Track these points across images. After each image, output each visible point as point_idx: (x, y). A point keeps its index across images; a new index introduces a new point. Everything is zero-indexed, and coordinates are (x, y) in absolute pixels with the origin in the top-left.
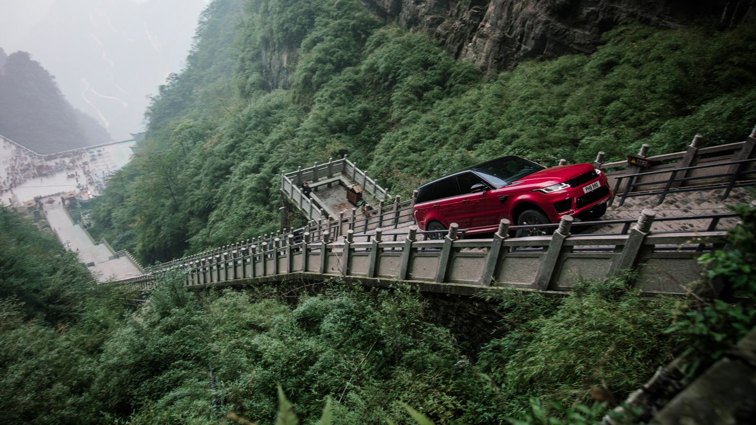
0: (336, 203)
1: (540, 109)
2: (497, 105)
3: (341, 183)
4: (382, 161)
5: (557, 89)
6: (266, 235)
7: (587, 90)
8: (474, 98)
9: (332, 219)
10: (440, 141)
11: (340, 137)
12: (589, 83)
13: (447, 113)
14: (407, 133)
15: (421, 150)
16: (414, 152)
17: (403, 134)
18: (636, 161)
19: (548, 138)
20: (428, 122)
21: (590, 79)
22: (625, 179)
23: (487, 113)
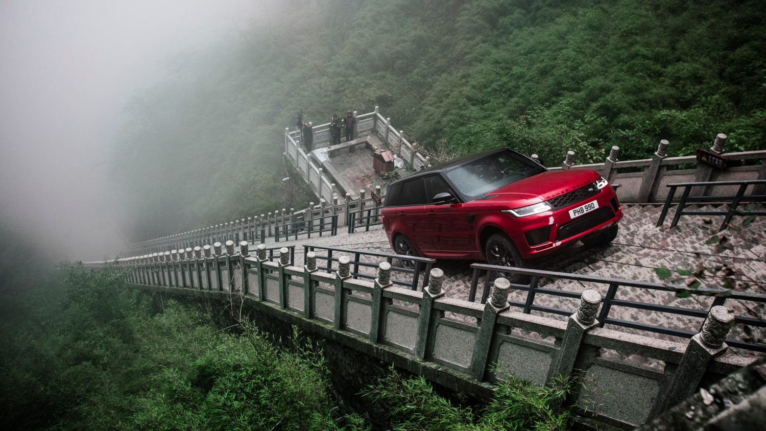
0: (358, 174)
1: (644, 51)
2: (591, 41)
3: (368, 147)
4: (431, 115)
5: (673, 21)
6: (263, 215)
7: (712, 26)
8: (563, 28)
9: (349, 198)
10: (509, 90)
11: (384, 77)
12: (715, 15)
13: (525, 49)
14: (469, 76)
15: (483, 102)
16: (474, 105)
17: (464, 77)
18: (708, 158)
19: (647, 95)
20: (497, 62)
21: (718, 10)
22: (682, 188)
23: (574, 53)
